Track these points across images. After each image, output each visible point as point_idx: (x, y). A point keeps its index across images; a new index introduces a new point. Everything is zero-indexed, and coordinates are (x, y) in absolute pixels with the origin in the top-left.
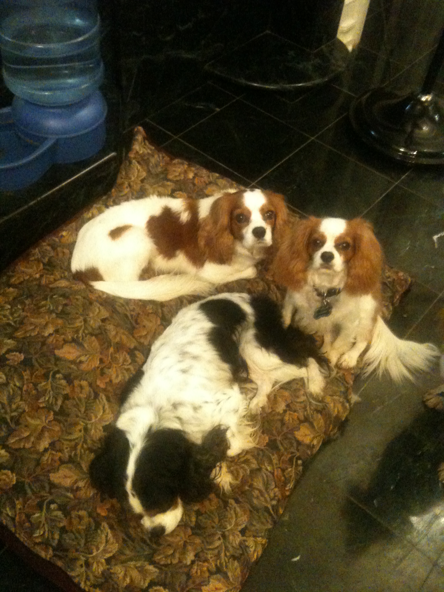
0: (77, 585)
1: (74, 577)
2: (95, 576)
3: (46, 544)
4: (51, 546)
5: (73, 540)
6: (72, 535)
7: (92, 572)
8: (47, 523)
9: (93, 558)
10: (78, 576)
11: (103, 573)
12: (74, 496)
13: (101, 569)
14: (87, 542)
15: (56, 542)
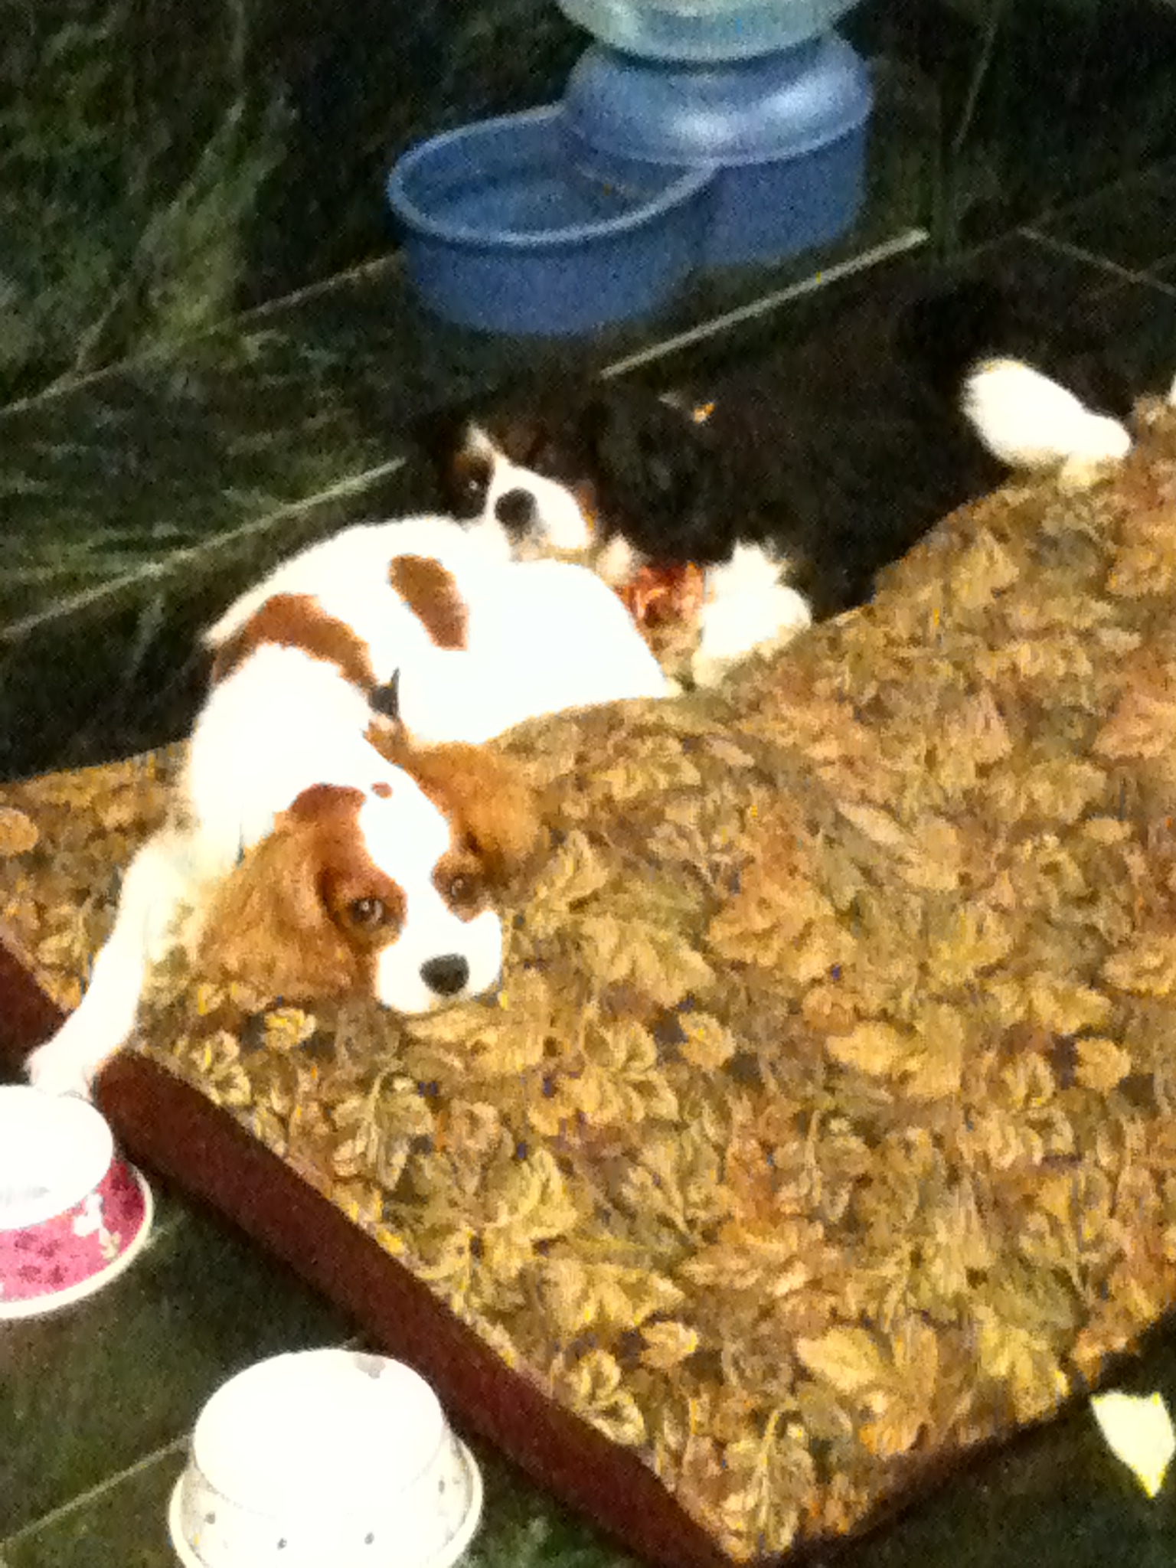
0: (441, 1307)
1: (433, 1283)
2: (498, 1283)
3: (367, 1180)
4: (379, 1185)
5: (444, 1172)
6: (443, 1160)
7: (490, 1270)
8: (380, 1126)
9: (499, 1231)
10: (448, 1279)
11: (522, 1276)
12: (467, 1067)
13: (516, 1264)
14: (484, 1186)
15: (396, 1175)
